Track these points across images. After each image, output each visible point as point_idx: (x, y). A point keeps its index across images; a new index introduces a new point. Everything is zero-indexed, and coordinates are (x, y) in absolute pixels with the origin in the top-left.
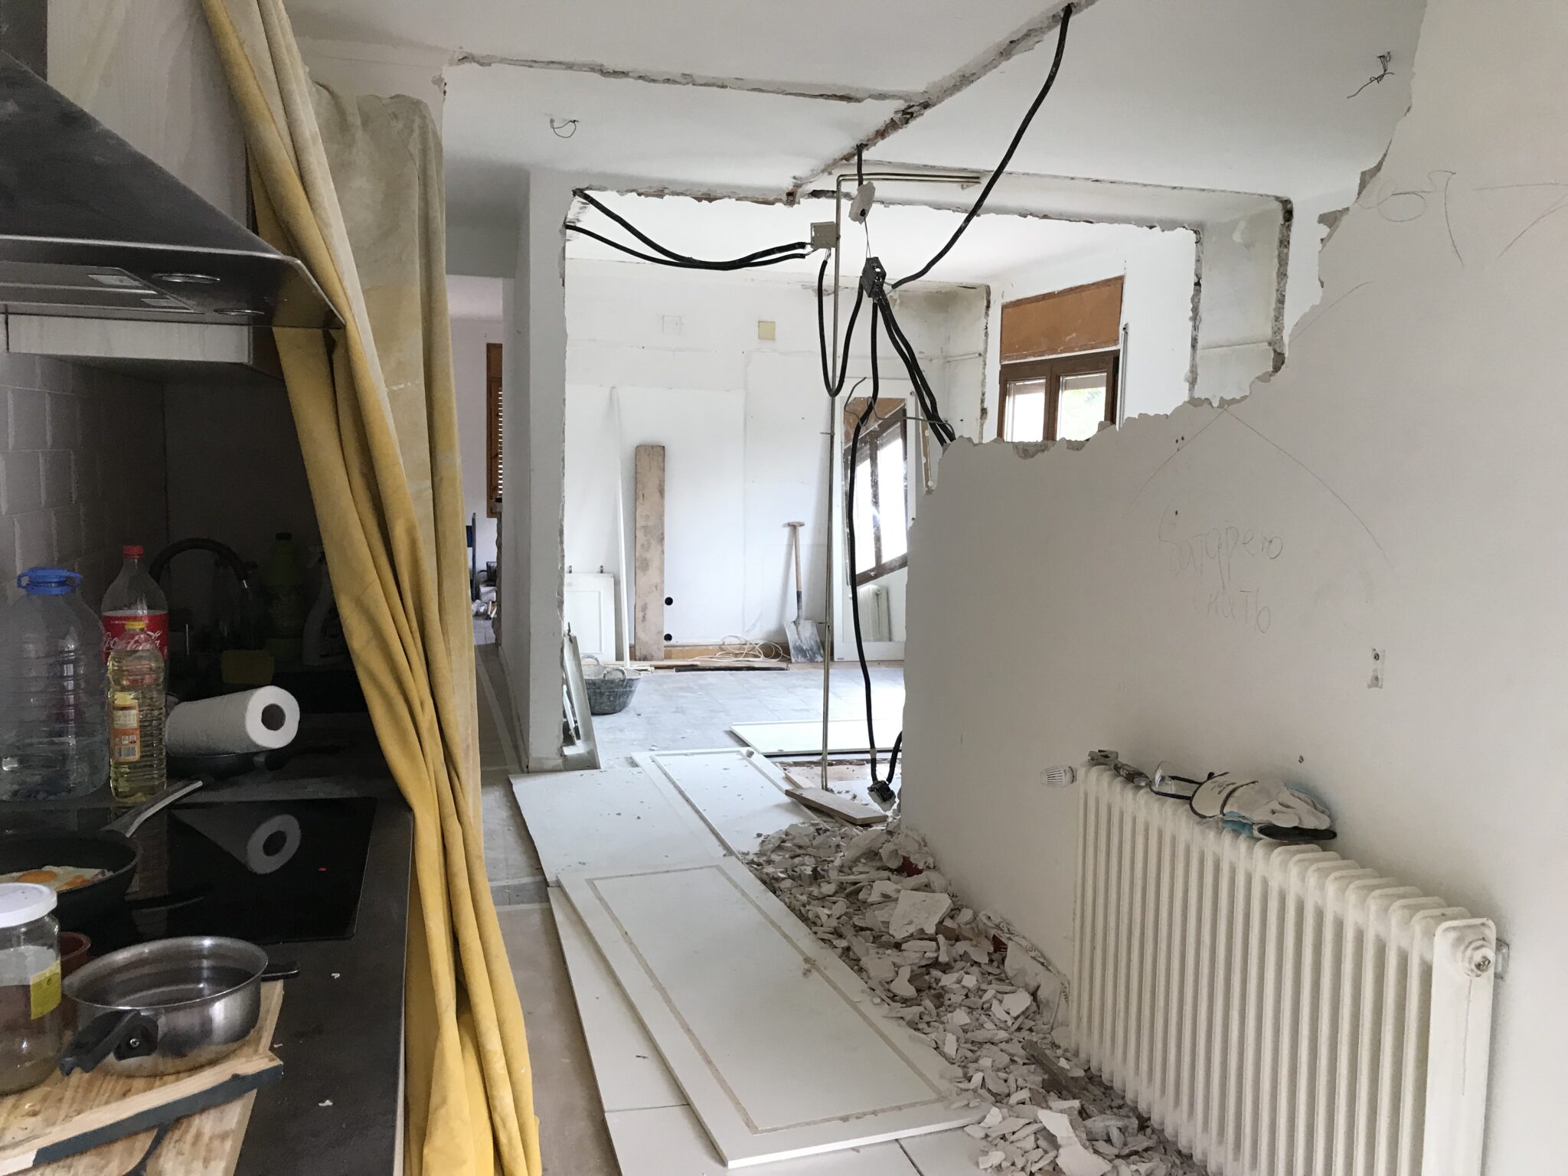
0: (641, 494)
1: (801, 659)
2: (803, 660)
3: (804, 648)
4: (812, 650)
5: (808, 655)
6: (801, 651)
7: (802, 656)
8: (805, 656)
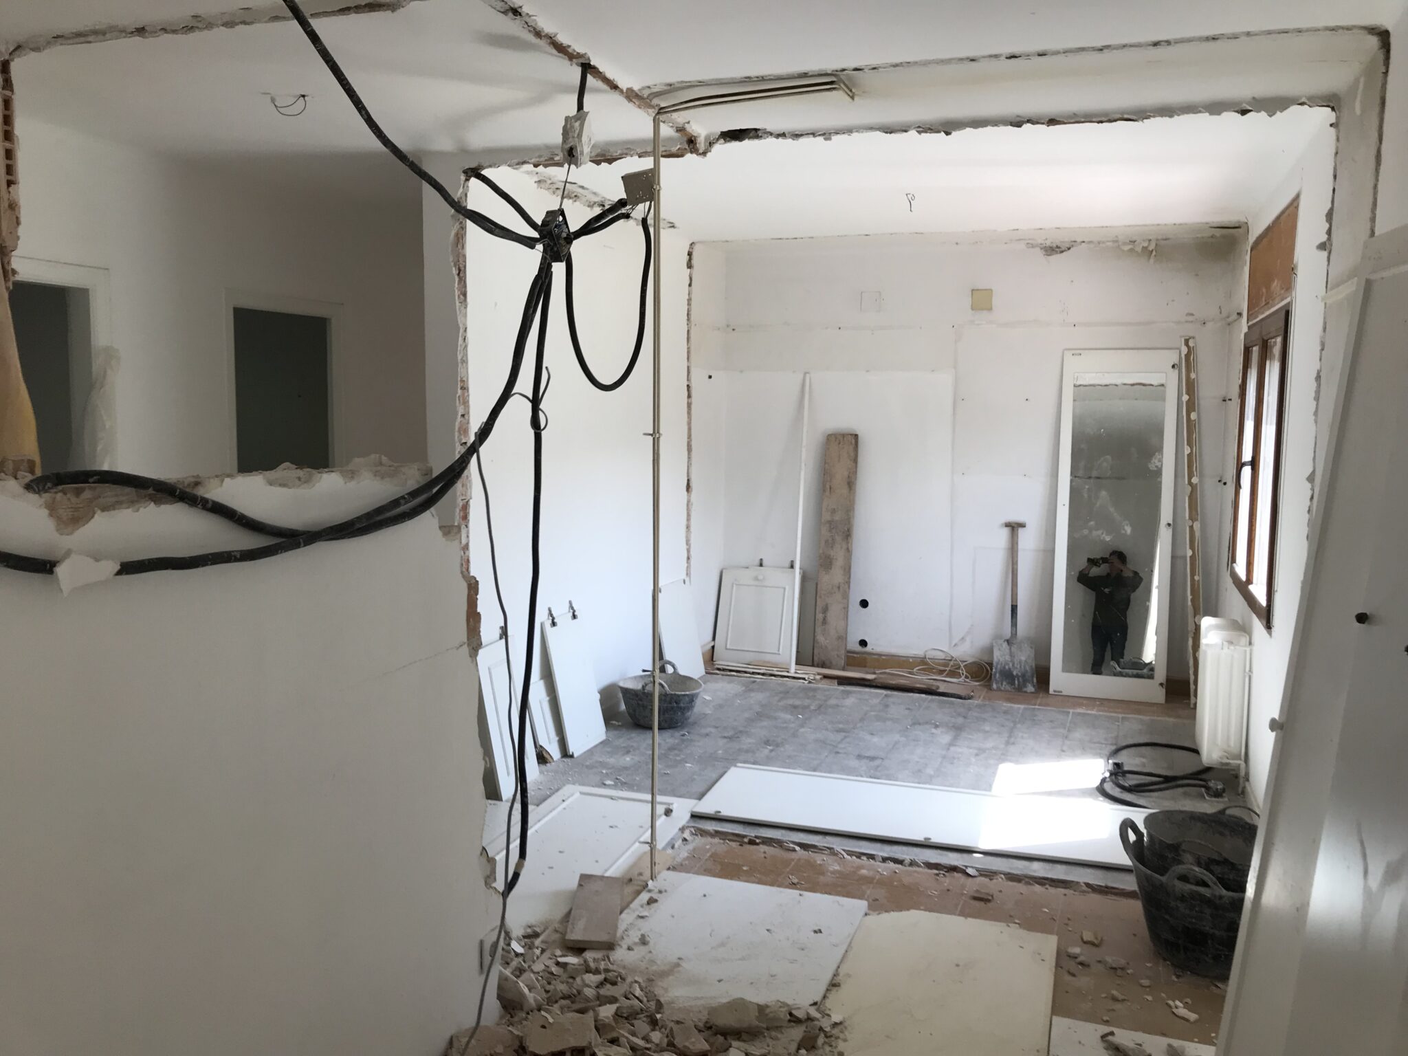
0: (828, 487)
1: (1005, 686)
2: (1008, 688)
3: (1015, 673)
4: (1023, 676)
5: (1016, 682)
6: (1008, 676)
7: (1008, 683)
8: (1013, 684)
